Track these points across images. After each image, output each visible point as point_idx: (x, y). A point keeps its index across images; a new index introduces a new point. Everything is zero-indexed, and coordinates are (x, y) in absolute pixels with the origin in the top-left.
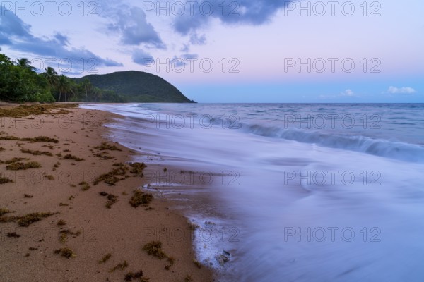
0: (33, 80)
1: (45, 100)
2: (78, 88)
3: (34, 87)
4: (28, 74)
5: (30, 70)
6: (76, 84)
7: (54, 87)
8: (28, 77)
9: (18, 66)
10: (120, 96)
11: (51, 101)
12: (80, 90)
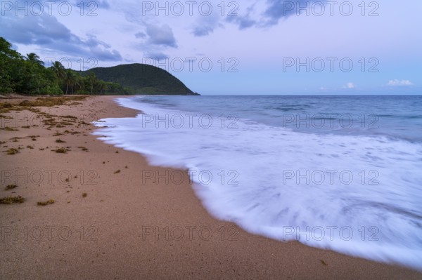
0: (43, 74)
1: (55, 93)
2: (85, 81)
3: (45, 81)
4: (37, 68)
5: (39, 65)
6: (82, 78)
7: (61, 80)
8: (38, 71)
9: (28, 60)
10: (125, 88)
11: (60, 94)
12: (86, 84)
